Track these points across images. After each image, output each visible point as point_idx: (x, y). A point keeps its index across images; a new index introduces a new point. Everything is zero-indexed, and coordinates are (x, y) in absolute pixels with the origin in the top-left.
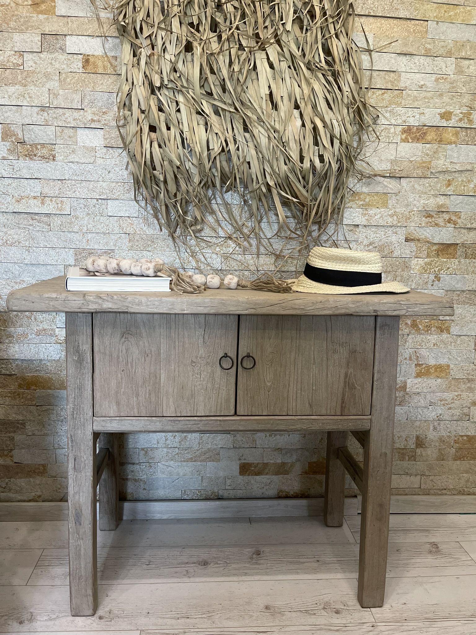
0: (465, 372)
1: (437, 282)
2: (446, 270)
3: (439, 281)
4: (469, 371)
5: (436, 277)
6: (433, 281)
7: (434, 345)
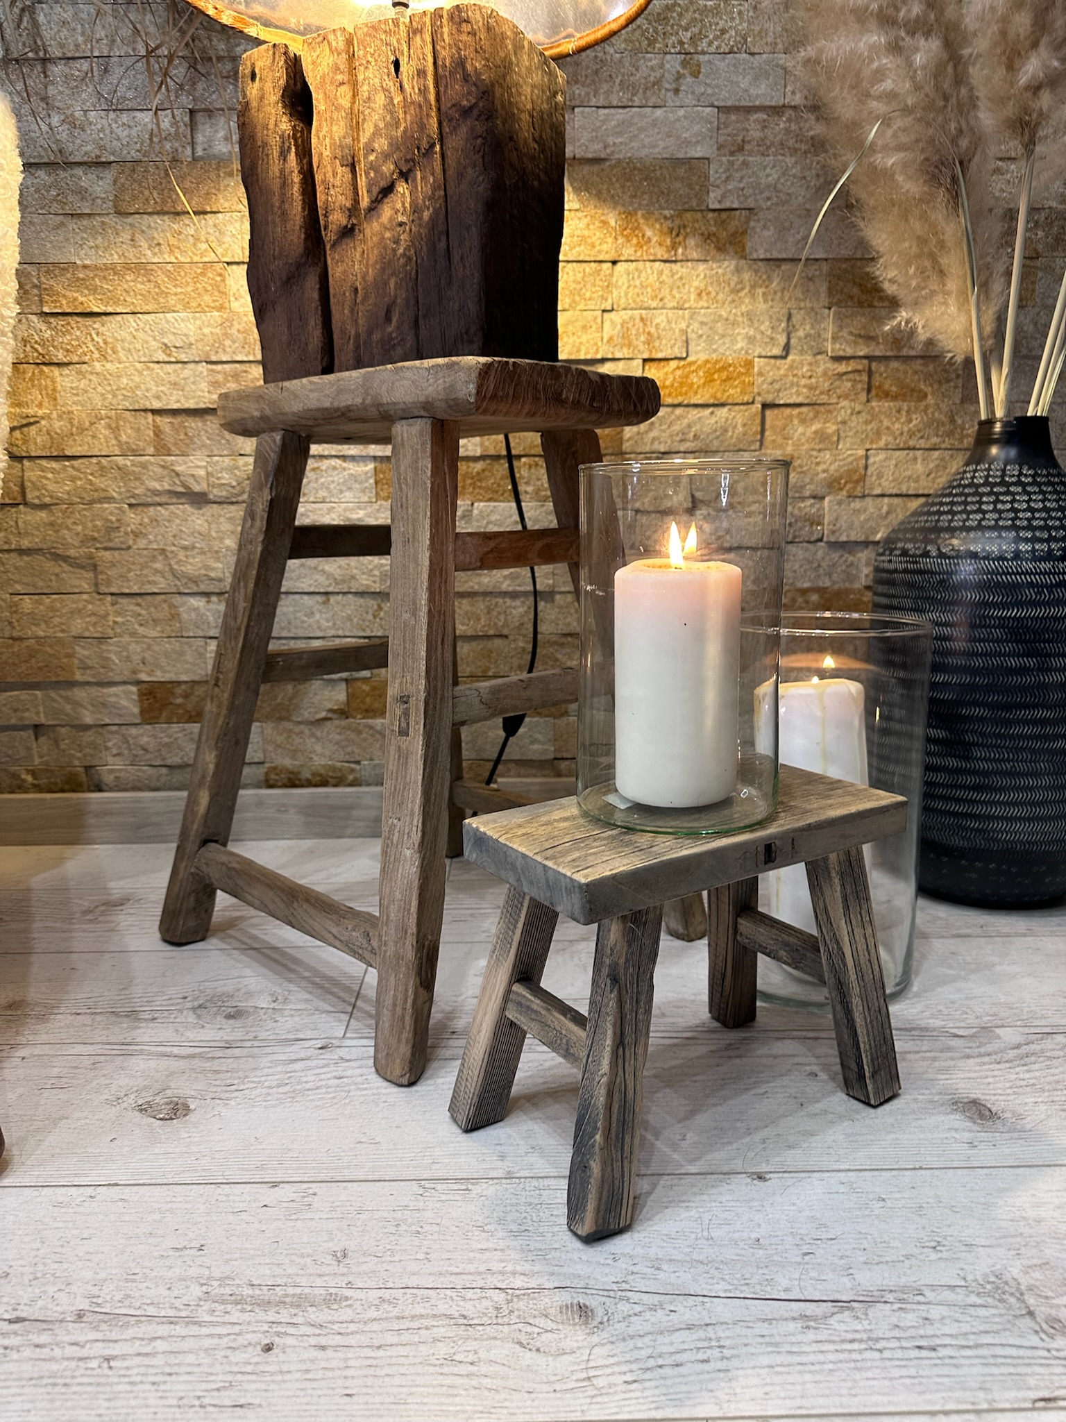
0: (803, 382)
1: (690, 79)
2: (716, 38)
3: (696, 74)
4: (813, 380)
5: (684, 64)
6: (679, 77)
7: (699, 295)
